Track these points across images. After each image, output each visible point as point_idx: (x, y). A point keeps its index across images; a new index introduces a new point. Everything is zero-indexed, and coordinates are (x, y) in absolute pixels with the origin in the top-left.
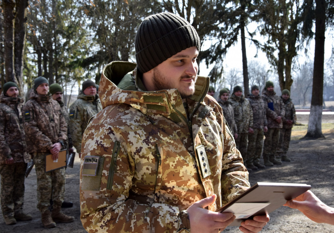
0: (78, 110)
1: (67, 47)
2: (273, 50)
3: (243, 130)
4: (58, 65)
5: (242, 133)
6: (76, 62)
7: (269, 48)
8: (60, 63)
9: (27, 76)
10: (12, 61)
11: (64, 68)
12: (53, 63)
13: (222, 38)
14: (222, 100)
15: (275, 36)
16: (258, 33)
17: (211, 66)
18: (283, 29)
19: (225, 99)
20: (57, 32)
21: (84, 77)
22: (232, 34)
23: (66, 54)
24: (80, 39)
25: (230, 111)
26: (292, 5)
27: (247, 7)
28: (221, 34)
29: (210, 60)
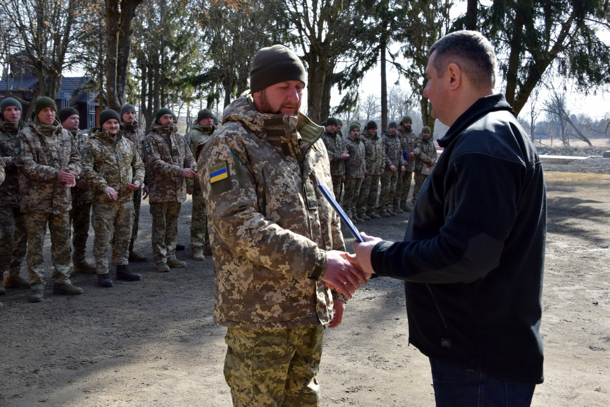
0: (192, 142)
1: (175, 61)
2: (418, 76)
3: (376, 172)
4: (165, 82)
5: (373, 175)
6: (185, 80)
7: (413, 74)
8: (167, 79)
9: (129, 94)
10: (114, 80)
11: (172, 85)
12: (160, 79)
13: (359, 58)
14: (352, 136)
15: (420, 61)
16: (401, 55)
17: (344, 92)
19: (356, 135)
20: (165, 44)
21: (194, 98)
22: (370, 54)
23: (173, 69)
24: (191, 52)
25: (361, 149)
26: (441, 26)
27: (389, 25)
28: (358, 55)
29: (344, 85)
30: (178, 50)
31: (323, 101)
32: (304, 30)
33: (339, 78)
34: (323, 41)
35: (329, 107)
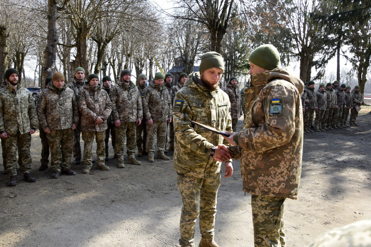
1: (240, 58)
2: (357, 61)
6: (244, 66)
7: (354, 61)
8: (236, 66)
11: (238, 69)
12: (233, 66)
13: (326, 54)
14: (320, 90)
15: (358, 54)
16: (348, 51)
17: (318, 70)
18: (363, 50)
19: (322, 89)
20: (236, 50)
22: (332, 52)
23: (239, 61)
25: (325, 96)
27: (342, 37)
28: (325, 52)
29: (318, 66)
30: (241, 53)
31: (307, 74)
32: (299, 42)
33: (316, 63)
34: (308, 46)
35: (310, 77)
